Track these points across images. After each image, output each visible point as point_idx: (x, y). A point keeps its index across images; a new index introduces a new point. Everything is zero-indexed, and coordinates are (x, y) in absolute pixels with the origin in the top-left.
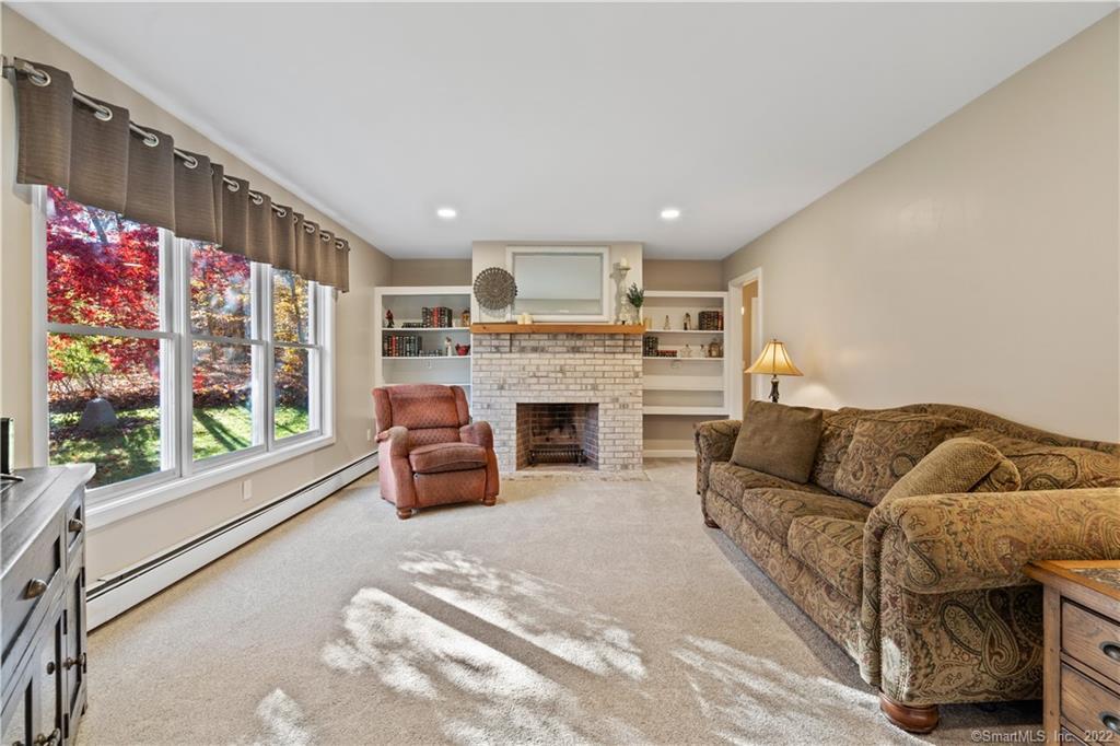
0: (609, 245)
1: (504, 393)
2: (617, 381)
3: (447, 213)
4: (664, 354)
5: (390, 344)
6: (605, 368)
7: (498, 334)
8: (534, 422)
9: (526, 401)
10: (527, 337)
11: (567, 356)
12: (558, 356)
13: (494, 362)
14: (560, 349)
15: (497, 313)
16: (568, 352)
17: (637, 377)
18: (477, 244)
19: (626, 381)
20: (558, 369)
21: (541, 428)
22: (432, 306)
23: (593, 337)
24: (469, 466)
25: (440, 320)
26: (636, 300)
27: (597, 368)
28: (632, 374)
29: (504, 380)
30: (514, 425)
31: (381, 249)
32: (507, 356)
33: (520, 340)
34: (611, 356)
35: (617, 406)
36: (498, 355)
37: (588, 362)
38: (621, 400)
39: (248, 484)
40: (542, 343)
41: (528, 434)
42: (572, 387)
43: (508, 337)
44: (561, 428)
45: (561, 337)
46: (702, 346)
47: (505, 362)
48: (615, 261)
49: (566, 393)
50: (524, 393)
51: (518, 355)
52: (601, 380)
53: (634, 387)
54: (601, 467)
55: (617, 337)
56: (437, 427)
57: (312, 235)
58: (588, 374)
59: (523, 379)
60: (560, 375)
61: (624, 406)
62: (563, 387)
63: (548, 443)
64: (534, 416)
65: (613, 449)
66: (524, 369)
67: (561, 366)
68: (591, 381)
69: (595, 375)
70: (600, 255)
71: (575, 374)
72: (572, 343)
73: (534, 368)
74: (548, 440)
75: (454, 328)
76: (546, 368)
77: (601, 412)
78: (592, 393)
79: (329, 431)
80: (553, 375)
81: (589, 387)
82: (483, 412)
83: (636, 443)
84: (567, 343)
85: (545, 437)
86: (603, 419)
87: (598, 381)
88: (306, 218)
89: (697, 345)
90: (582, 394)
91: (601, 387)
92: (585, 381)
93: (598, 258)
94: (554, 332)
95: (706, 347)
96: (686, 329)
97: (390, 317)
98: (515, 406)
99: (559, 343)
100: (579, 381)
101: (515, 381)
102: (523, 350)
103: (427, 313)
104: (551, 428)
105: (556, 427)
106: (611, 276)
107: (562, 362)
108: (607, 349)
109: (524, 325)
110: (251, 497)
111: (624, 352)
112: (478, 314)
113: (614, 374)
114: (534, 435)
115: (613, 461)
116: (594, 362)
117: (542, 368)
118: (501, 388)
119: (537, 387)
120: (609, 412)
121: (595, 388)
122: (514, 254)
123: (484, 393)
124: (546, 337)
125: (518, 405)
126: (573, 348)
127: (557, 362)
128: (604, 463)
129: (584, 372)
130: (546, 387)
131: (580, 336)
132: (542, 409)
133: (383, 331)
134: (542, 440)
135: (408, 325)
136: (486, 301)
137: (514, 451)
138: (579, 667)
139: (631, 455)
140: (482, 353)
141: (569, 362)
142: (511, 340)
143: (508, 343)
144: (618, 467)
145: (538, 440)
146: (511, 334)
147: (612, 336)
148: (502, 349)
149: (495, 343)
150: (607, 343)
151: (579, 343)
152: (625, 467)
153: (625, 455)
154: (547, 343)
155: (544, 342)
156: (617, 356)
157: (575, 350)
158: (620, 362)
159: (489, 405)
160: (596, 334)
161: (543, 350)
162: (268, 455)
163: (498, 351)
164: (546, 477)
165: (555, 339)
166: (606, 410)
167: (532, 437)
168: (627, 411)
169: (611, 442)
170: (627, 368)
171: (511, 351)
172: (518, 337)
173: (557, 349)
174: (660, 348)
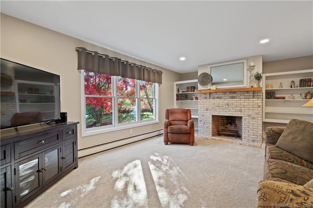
0: (247, 59)
1: (208, 111)
2: (250, 109)
3: (183, 59)
4: (278, 98)
5: (178, 97)
6: (244, 104)
7: (205, 93)
8: (221, 121)
9: (215, 114)
10: (215, 94)
11: (230, 100)
12: (226, 100)
13: (205, 102)
14: (227, 97)
15: (205, 87)
16: (230, 98)
17: (259, 107)
18: (199, 66)
19: (255, 109)
20: (226, 104)
21: (224, 124)
22: (189, 86)
23: (240, 93)
24: (184, 133)
25: (191, 90)
26: (258, 78)
27: (241, 104)
28: (257, 106)
29: (208, 108)
30: (211, 122)
31: (176, 72)
32: (209, 100)
33: (213, 95)
34: (248, 99)
35: (250, 118)
36: (206, 100)
37: (238, 102)
38: (252, 116)
39: (131, 130)
40: (220, 96)
41: (219, 125)
42: (231, 110)
43: (209, 94)
44: (231, 124)
45: (227, 93)
46: (301, 94)
47: (208, 102)
48: (249, 65)
49: (229, 112)
50: (214, 112)
51: (212, 100)
52: (243, 108)
53: (258, 111)
54: (243, 139)
55: (250, 92)
56: (181, 121)
57: (149, 71)
58: (238, 106)
59: (214, 107)
60: (227, 106)
61: (253, 118)
62: (228, 110)
63: (226, 129)
64: (221, 119)
65: (248, 134)
66: (214, 104)
67: (227, 103)
68: (239, 108)
69: (241, 106)
70: (243, 63)
71: (233, 106)
72: (232, 95)
73: (218, 104)
74: (226, 128)
75: (195, 92)
76: (222, 104)
77: (243, 120)
78: (239, 113)
79: (157, 120)
80: (224, 106)
81: (238, 111)
82: (201, 117)
83: (259, 132)
84: (229, 95)
85: (225, 127)
86: (244, 123)
87: (242, 109)
88: (147, 67)
89: (298, 94)
90: (236, 113)
91: (243, 111)
92: (237, 108)
93: (242, 64)
94: (225, 92)
95: (304, 95)
96: (291, 87)
97: (178, 90)
98: (211, 116)
99: (227, 95)
100: (234, 108)
101: (211, 108)
102: (214, 98)
103: (188, 88)
104: (227, 124)
105: (229, 124)
106: (247, 70)
107: (228, 102)
108: (246, 97)
109: (213, 90)
110: (131, 133)
111: (253, 98)
112: (200, 87)
113: (249, 106)
114: (221, 126)
115: (248, 138)
116: (240, 101)
117: (220, 104)
118: (207, 110)
119: (219, 110)
120: (246, 120)
121: (241, 111)
122: (211, 68)
123: (202, 111)
124: (222, 93)
125: (213, 116)
126: (232, 97)
127: (226, 102)
128: (244, 138)
129: (236, 105)
130: (222, 110)
131: (235, 92)
132: (224, 118)
133: (176, 94)
134: (224, 128)
135: (183, 92)
136: (201, 83)
137: (211, 130)
138: (160, 202)
139: (256, 137)
140: (201, 99)
141: (231, 102)
142: (210, 95)
143: (209, 96)
144: (251, 141)
145: (223, 128)
146: (210, 93)
147: (248, 92)
148: (207, 98)
149: (205, 96)
150: (246, 95)
151: (234, 95)
152: (254, 141)
153: (253, 137)
154: (222, 96)
155: (221, 95)
156: (250, 99)
157: (233, 98)
158: (252, 102)
159: (203, 115)
160: (241, 92)
161: (221, 98)
162: (138, 124)
163: (206, 99)
164: (220, 140)
165: (225, 94)
166: (245, 119)
167: (220, 127)
168: (254, 120)
169: (247, 131)
170: (255, 104)
171: (210, 98)
172: (212, 94)
173: (226, 97)
174: (277, 96)
